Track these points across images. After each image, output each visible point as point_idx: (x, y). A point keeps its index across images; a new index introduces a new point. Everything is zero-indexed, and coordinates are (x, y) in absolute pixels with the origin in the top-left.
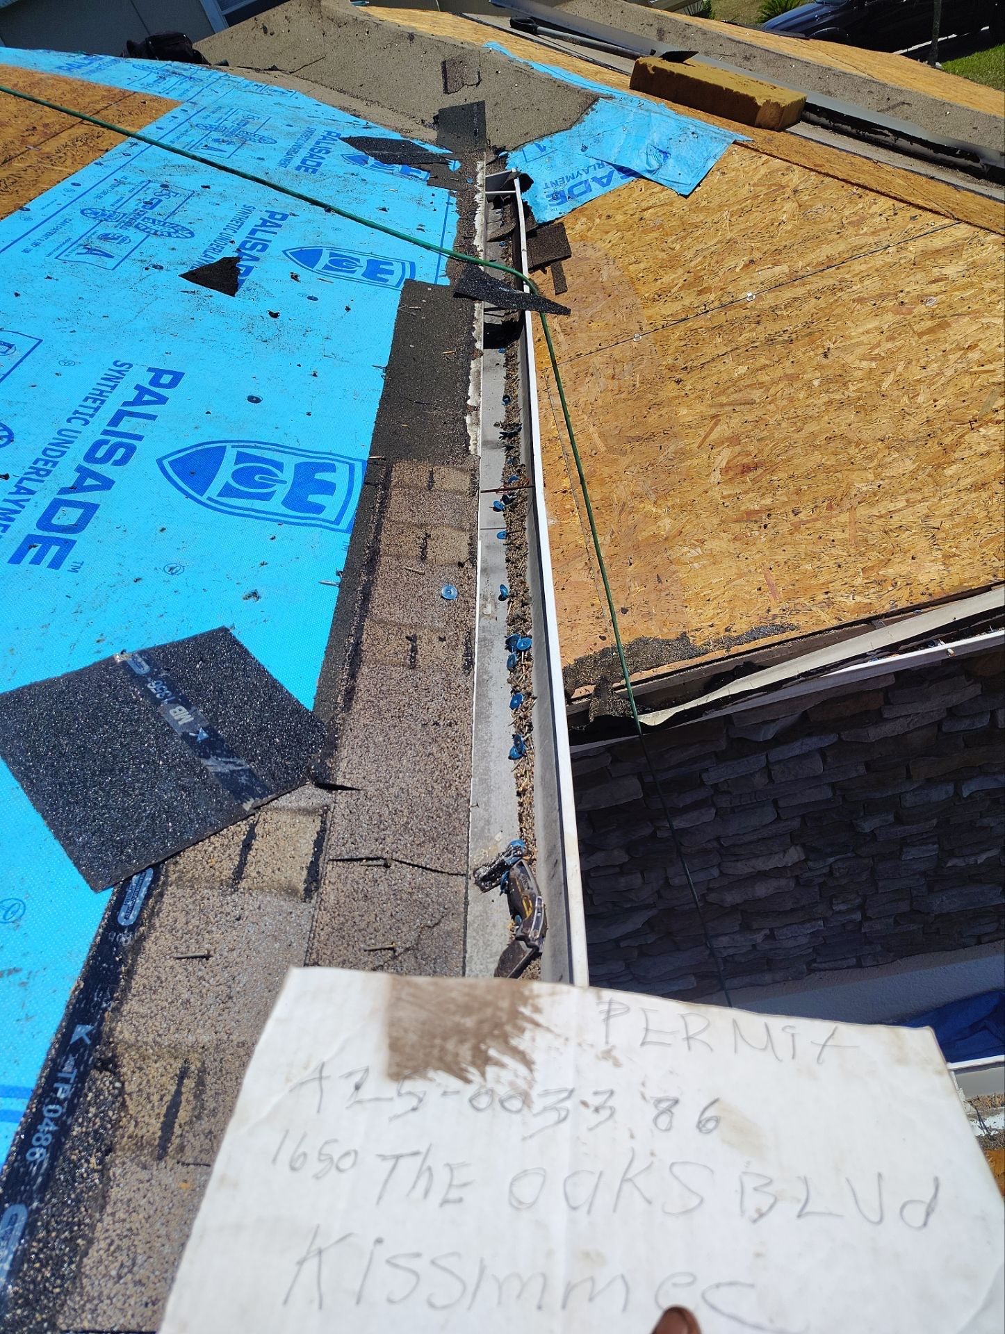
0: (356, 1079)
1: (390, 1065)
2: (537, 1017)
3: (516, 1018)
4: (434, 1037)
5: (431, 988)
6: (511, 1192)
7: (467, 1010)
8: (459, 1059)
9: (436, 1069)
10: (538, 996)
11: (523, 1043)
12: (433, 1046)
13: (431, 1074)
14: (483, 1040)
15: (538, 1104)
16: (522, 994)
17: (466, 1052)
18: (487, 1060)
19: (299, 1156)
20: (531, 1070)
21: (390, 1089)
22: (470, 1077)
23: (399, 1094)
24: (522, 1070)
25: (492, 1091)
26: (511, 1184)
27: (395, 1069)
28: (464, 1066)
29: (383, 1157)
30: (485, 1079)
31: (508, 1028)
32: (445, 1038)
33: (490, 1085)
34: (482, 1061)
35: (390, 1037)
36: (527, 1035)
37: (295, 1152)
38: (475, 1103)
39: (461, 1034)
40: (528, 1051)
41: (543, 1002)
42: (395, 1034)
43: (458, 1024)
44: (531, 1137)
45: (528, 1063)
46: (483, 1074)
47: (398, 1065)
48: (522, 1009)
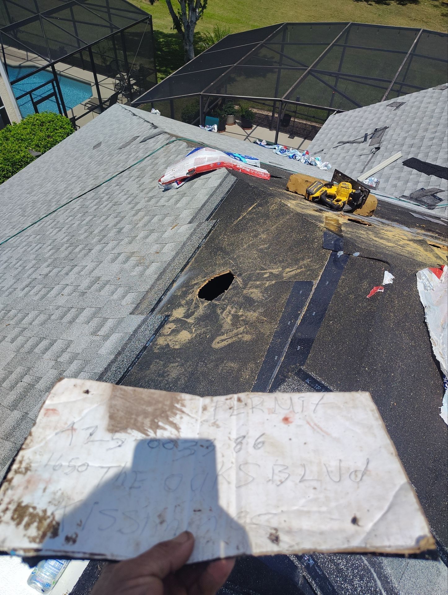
0: (91, 431)
1: (109, 425)
2: (184, 409)
3: (173, 409)
4: (132, 414)
6: (165, 484)
8: (144, 425)
9: (132, 429)
10: (184, 400)
11: (176, 419)
12: (131, 418)
13: (129, 431)
14: (156, 418)
15: (181, 446)
16: (176, 399)
17: (147, 422)
18: (158, 427)
20: (179, 432)
21: (108, 436)
22: (149, 433)
23: (113, 439)
24: (174, 431)
26: (166, 480)
27: (111, 427)
28: (146, 428)
29: (102, 467)
30: (156, 435)
31: (169, 413)
32: (138, 415)
33: (157, 438)
34: (155, 427)
35: (110, 412)
36: (178, 417)
37: (56, 462)
38: (150, 445)
40: (178, 423)
41: (187, 403)
42: (112, 411)
43: (144, 410)
44: (177, 460)
45: (177, 428)
46: (155, 433)
47: (113, 426)
48: (176, 405)
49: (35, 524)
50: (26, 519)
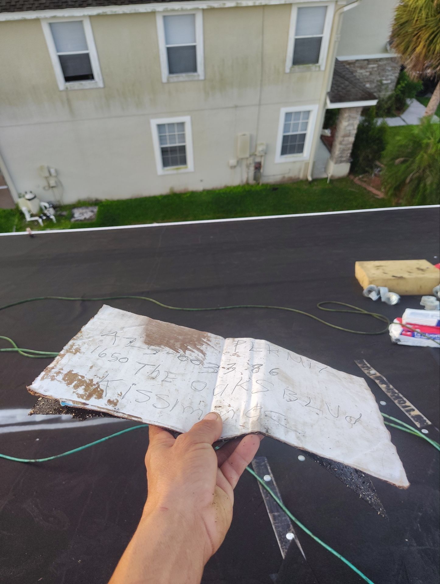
0: (131, 340)
1: (145, 340)
2: (208, 342)
3: (201, 341)
4: (165, 337)
5: (165, 325)
6: (192, 384)
7: (180, 334)
8: (175, 346)
9: (165, 346)
10: (210, 337)
11: (203, 348)
12: (164, 340)
13: (163, 347)
14: (186, 343)
15: (206, 365)
16: (204, 335)
17: (178, 345)
18: (187, 349)
19: (103, 354)
20: (205, 356)
21: (146, 346)
22: (179, 351)
23: (148, 348)
24: (201, 354)
25: (188, 357)
26: (192, 383)
27: (147, 341)
28: (177, 348)
29: (140, 363)
30: (185, 354)
31: (196, 343)
32: (170, 339)
33: (186, 356)
34: (185, 349)
35: (146, 333)
36: (204, 346)
37: (102, 352)
38: (180, 358)
39: (177, 340)
40: (204, 350)
41: (211, 339)
42: (148, 333)
43: (176, 337)
44: (202, 373)
45: (204, 354)
46: (185, 352)
47: (149, 341)
48: (203, 339)
49: (83, 387)
50: (75, 382)
